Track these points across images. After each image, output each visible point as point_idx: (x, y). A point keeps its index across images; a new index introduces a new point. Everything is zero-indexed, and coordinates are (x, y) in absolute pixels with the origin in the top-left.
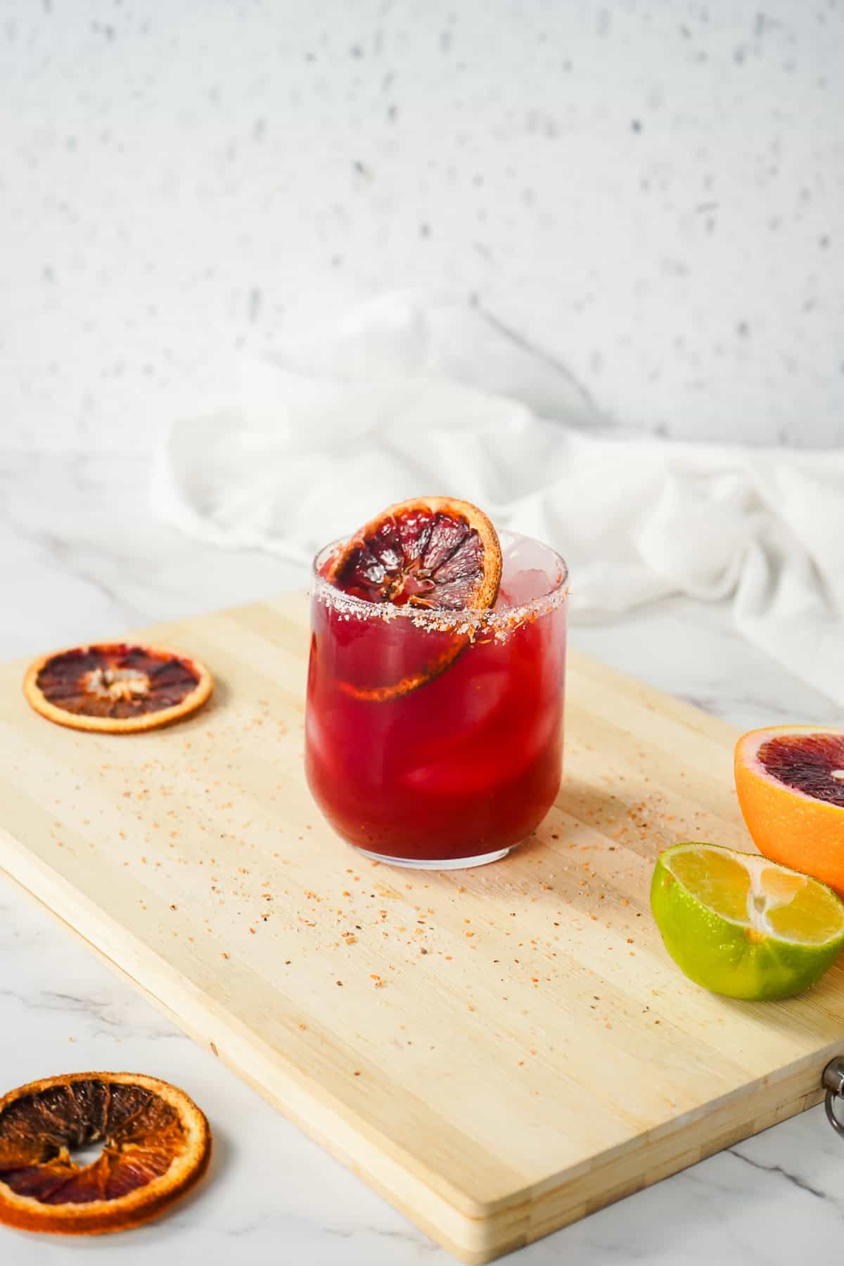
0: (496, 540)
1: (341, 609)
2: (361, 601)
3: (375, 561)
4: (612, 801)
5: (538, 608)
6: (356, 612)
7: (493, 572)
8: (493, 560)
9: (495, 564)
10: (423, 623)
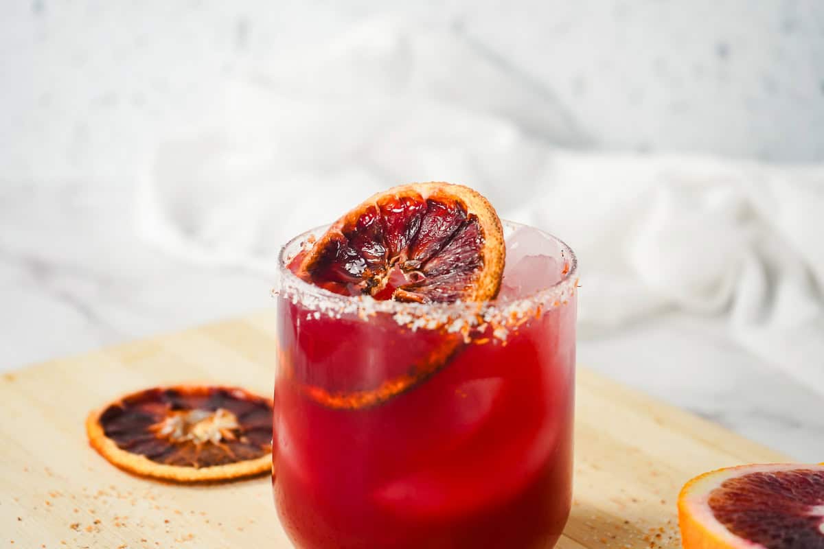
0: (499, 225)
1: (309, 305)
2: (333, 295)
3: (353, 253)
4: (626, 527)
5: (543, 301)
6: (327, 309)
7: (495, 260)
8: (495, 247)
9: (497, 252)
10: (408, 319)
